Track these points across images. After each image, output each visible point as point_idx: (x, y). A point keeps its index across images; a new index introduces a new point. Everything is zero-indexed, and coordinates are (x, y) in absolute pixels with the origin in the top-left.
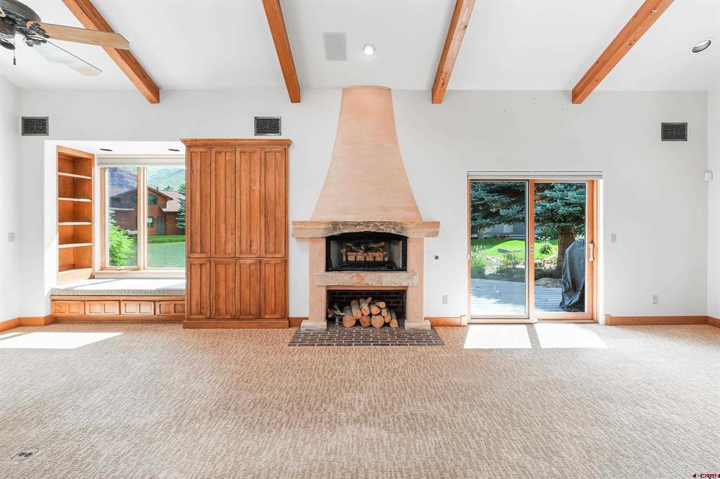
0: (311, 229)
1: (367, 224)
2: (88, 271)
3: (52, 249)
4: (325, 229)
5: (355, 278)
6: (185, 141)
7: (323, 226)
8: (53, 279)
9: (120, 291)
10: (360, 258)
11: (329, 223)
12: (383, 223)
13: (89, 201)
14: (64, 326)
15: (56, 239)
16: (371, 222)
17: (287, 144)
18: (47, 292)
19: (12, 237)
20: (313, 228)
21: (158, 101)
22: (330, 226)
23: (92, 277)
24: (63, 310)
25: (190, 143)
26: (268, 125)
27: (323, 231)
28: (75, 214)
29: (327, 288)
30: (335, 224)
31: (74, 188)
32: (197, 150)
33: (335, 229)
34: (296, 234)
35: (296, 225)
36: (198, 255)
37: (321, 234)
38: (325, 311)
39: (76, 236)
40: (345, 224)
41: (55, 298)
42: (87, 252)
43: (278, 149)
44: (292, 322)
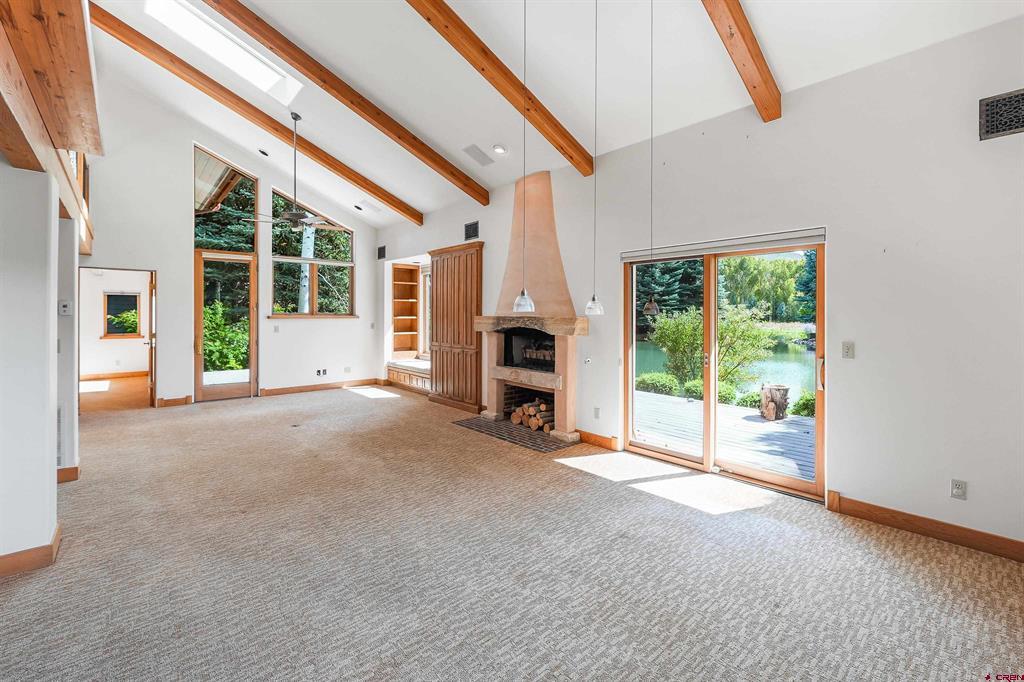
0: (484, 323)
1: (519, 319)
2: (414, 353)
3: (389, 336)
4: (493, 324)
6: (430, 253)
7: (491, 321)
8: (389, 355)
10: (533, 355)
11: (494, 318)
12: (529, 319)
13: (415, 300)
14: (395, 389)
15: (392, 328)
16: (522, 317)
17: (481, 245)
18: (385, 363)
19: (373, 326)
20: (486, 323)
21: (422, 223)
22: (495, 320)
23: (417, 358)
24: (395, 378)
25: (433, 254)
26: (472, 230)
27: (491, 326)
28: (412, 310)
29: (499, 381)
30: (498, 319)
31: (411, 292)
32: (436, 259)
33: (498, 324)
34: (477, 328)
35: (477, 319)
36: (435, 343)
37: (490, 328)
38: (498, 403)
39: (412, 327)
40: (504, 319)
41: (391, 369)
42: (414, 339)
43: (473, 251)
44: (481, 409)
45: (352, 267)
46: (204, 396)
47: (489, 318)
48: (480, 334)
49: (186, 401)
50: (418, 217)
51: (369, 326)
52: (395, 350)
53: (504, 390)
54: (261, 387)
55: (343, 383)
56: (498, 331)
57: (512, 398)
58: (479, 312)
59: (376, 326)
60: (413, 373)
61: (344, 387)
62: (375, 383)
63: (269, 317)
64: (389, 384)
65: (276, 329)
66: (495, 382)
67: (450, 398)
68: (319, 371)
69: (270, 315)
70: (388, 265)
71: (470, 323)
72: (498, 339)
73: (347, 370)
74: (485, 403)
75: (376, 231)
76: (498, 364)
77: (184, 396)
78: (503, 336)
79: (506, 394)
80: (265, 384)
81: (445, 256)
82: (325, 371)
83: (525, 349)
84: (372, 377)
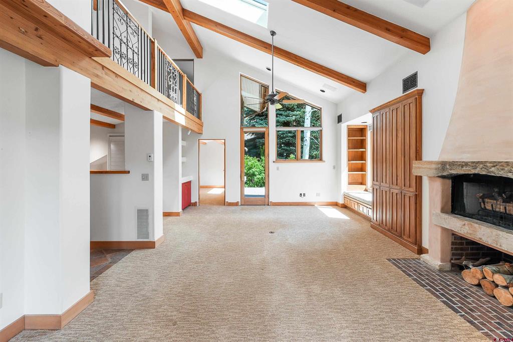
0: (425, 168)
1: (475, 164)
2: (364, 187)
3: (345, 174)
4: (436, 169)
5: (467, 227)
6: (371, 111)
7: (434, 166)
8: (345, 187)
9: (358, 198)
10: (500, 207)
11: (438, 163)
12: (495, 164)
13: (364, 150)
15: (347, 169)
16: (481, 163)
17: (421, 93)
18: (342, 192)
19: (334, 167)
20: (427, 168)
21: (365, 90)
22: (440, 166)
23: (366, 190)
24: (349, 204)
25: (373, 111)
26: (410, 82)
27: (434, 171)
28: (362, 157)
29: (444, 230)
30: (443, 164)
31: (362, 144)
32: (375, 115)
33: (443, 169)
34: (416, 172)
35: (415, 164)
36: (375, 183)
37: (433, 173)
38: (443, 251)
39: (362, 169)
40: (453, 164)
41: (346, 197)
42: (364, 177)
43: (412, 100)
44: (421, 251)
45: (321, 130)
46: (244, 202)
47: (431, 163)
48: (419, 179)
49: (236, 204)
50: (362, 86)
51: (332, 168)
52: (350, 184)
53: (451, 239)
54: (270, 201)
55: (315, 203)
56: (443, 177)
57: (462, 249)
58: (419, 156)
59: (337, 167)
60: (360, 202)
61: (316, 206)
62: (335, 205)
63: (274, 162)
64: (345, 207)
65: (278, 169)
66: (439, 230)
67: (389, 230)
68: (301, 194)
69: (275, 160)
70: (344, 126)
71: (408, 167)
72: (443, 185)
73: (318, 195)
74: (425, 244)
75: (336, 105)
76: (443, 211)
77: (236, 202)
78: (449, 182)
79: (453, 243)
80: (272, 199)
81: (383, 111)
82: (304, 195)
83: (483, 198)
84: (334, 200)
